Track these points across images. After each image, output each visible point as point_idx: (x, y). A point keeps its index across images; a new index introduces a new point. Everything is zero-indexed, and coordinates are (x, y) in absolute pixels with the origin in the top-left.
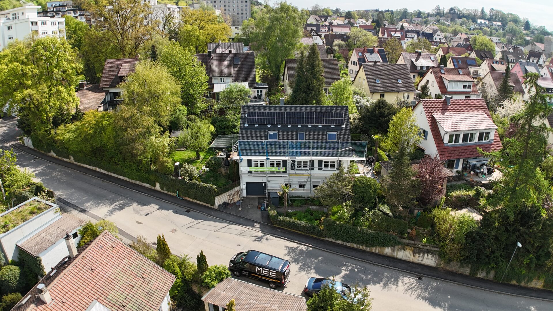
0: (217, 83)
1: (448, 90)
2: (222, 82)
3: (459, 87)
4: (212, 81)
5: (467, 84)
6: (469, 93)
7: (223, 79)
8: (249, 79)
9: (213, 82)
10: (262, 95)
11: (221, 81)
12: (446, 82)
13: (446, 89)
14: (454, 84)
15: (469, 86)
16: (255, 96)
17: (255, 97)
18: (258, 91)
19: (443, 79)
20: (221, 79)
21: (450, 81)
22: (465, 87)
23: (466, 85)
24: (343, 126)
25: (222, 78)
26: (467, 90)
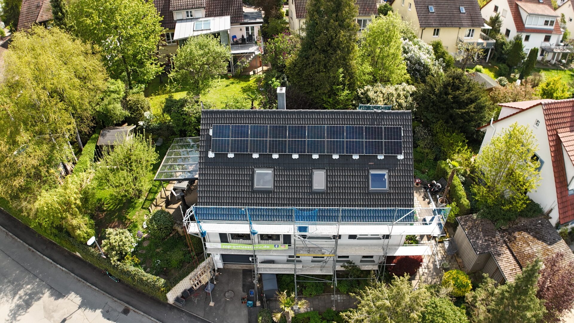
0: (181, 20)
1: (526, 26)
2: (190, 18)
3: (539, 24)
4: (173, 17)
5: (550, 20)
6: (550, 31)
7: (191, 12)
8: (232, 9)
9: (175, 19)
10: (253, 33)
11: (188, 16)
12: (524, 15)
13: (524, 25)
14: (534, 18)
15: (552, 22)
16: (243, 36)
17: (243, 39)
18: (247, 29)
19: (520, 8)
20: (187, 12)
21: (530, 15)
22: (546, 23)
23: (548, 21)
24: (401, 157)
25: (189, 11)
26: (548, 27)
